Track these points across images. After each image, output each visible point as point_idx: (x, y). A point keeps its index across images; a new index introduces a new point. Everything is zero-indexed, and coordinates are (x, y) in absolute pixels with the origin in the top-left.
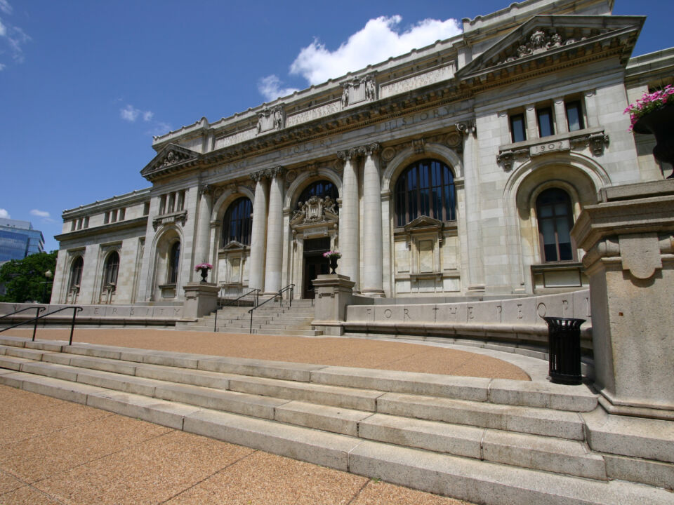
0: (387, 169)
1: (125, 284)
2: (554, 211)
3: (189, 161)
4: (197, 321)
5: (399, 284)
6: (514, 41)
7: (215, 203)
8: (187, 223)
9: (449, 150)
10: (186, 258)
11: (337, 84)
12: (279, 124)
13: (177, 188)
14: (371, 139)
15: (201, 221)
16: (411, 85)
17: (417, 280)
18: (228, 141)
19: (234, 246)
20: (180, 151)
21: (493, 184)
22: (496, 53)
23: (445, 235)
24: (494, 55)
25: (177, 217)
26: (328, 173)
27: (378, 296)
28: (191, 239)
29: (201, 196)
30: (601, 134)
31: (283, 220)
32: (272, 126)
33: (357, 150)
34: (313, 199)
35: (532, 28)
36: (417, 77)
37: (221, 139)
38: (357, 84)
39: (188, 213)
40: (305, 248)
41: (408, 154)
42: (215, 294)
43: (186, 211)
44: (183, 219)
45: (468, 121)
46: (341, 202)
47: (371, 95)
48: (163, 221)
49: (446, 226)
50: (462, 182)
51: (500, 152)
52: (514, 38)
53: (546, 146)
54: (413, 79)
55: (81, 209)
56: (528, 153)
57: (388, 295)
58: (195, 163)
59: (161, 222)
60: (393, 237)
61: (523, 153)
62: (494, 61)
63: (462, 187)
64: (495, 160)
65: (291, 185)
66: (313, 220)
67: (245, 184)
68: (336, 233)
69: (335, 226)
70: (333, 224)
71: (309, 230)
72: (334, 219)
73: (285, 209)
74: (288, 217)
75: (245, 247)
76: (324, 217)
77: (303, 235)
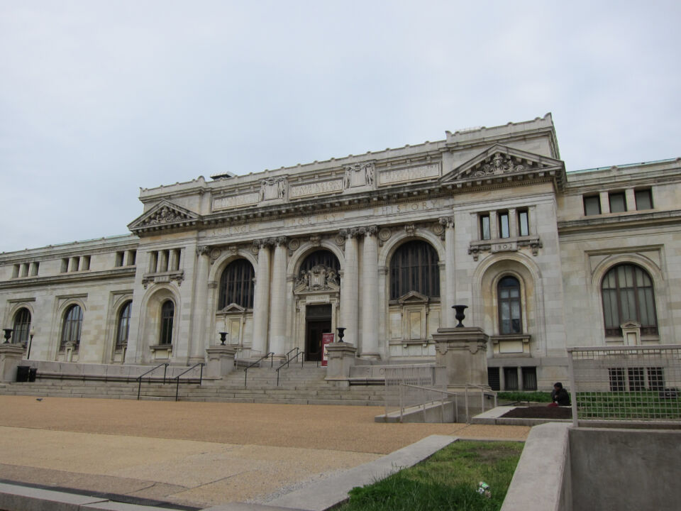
0: (384, 247)
1: (93, 342)
2: (510, 295)
3: (187, 221)
4: (221, 379)
5: (393, 348)
6: (482, 160)
7: (212, 264)
8: (183, 283)
9: (435, 237)
10: (184, 319)
11: (339, 164)
12: (283, 194)
13: (171, 246)
14: (369, 221)
15: (199, 282)
16: (404, 176)
17: (408, 345)
18: (227, 202)
19: (234, 309)
20: (176, 209)
21: (465, 271)
22: (469, 167)
23: (431, 308)
24: (467, 169)
25: (172, 277)
26: (330, 245)
27: (375, 359)
28: (189, 300)
29: (198, 256)
30: (537, 242)
31: (286, 286)
32: (276, 196)
33: (358, 230)
34: (316, 268)
35: (494, 152)
36: (410, 170)
37: (219, 198)
38: (358, 168)
39: (185, 273)
40: (308, 313)
41: (401, 235)
42: (232, 356)
43: (183, 271)
44: (180, 278)
45: (448, 217)
46: (343, 274)
47: (370, 181)
48: (156, 280)
49: (432, 300)
50: (444, 265)
51: (471, 246)
52: (481, 158)
53: (502, 245)
54: (406, 170)
55: (27, 253)
56: (490, 249)
57: (384, 358)
58: (194, 223)
59: (153, 280)
60: (388, 308)
61: (486, 248)
62: (467, 173)
63: (444, 269)
64: (466, 252)
65: (295, 253)
66: (316, 288)
67: (246, 247)
68: (337, 301)
69: (337, 295)
70: (335, 293)
71: (312, 297)
72: (336, 289)
73: (288, 276)
74: (291, 284)
75: (246, 310)
76: (327, 286)
77: (305, 302)
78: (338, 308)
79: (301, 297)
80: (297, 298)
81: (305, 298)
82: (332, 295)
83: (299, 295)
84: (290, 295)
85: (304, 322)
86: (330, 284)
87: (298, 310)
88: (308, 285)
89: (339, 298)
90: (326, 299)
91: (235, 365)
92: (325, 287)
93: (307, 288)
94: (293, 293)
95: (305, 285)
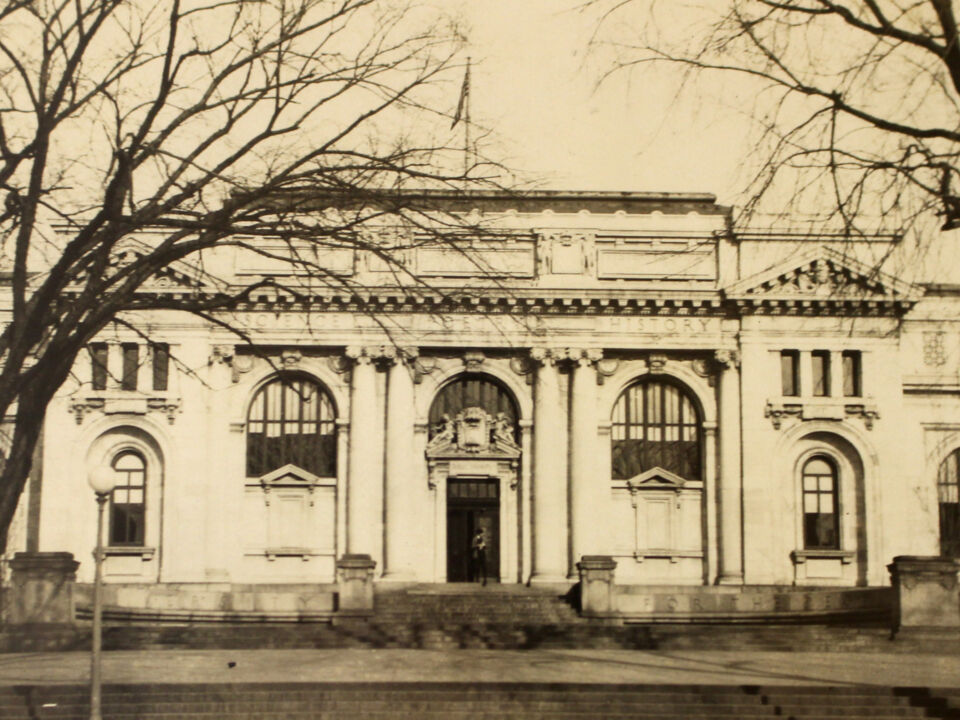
0: (606, 386)
3: (193, 290)
6: (796, 266)
7: (236, 381)
9: (699, 380)
17: (645, 558)
19: (288, 476)
23: (684, 498)
24: (773, 277)
25: (151, 403)
31: (413, 440)
34: (473, 412)
35: (816, 258)
36: (658, 256)
38: (568, 241)
39: (185, 397)
40: (449, 493)
41: (639, 370)
43: (180, 394)
44: (173, 408)
45: (730, 351)
46: (529, 427)
47: (590, 267)
49: (687, 485)
50: (715, 430)
51: (770, 405)
52: (795, 263)
53: (821, 409)
54: (652, 256)
56: (801, 412)
59: (100, 407)
60: (609, 493)
61: (794, 411)
62: (771, 285)
63: (714, 435)
64: (762, 413)
66: (473, 449)
67: (317, 357)
68: (513, 475)
69: (515, 464)
70: (511, 460)
71: (462, 464)
72: (512, 452)
73: (419, 422)
74: (421, 438)
75: (317, 480)
76: (493, 446)
77: (448, 472)
78: (513, 486)
80: (432, 463)
81: (448, 465)
82: (505, 463)
83: (436, 459)
84: (419, 459)
86: (500, 444)
87: (432, 486)
88: (455, 440)
89: (518, 470)
90: (491, 469)
92: (489, 448)
93: (455, 446)
94: (426, 454)
95: (449, 442)
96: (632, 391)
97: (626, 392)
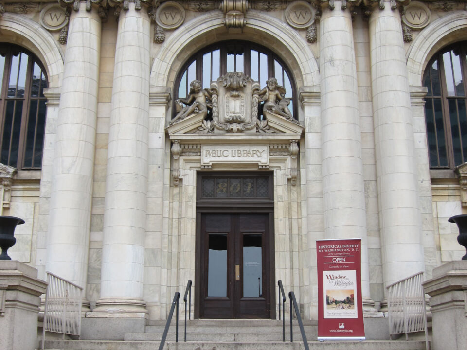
31: (148, 117)
34: (234, 77)
40: (201, 191)
65: (171, 38)
66: (235, 127)
67: (25, 12)
68: (289, 163)
69: (294, 148)
70: (289, 142)
71: (219, 149)
72: (290, 132)
73: (155, 90)
74: (160, 113)
75: (15, 173)
76: (262, 124)
77: (199, 161)
78: (293, 181)
79: (189, 147)
80: (176, 148)
81: (199, 152)
82: (279, 147)
83: (181, 142)
84: (158, 141)
85: (191, 213)
86: (273, 119)
87: (176, 181)
88: (209, 117)
89: (297, 156)
90: (261, 157)
91: (40, 329)
92: (257, 126)
93: (208, 124)
94: (167, 135)
95: (202, 117)
96: (446, 56)
97: (437, 56)
